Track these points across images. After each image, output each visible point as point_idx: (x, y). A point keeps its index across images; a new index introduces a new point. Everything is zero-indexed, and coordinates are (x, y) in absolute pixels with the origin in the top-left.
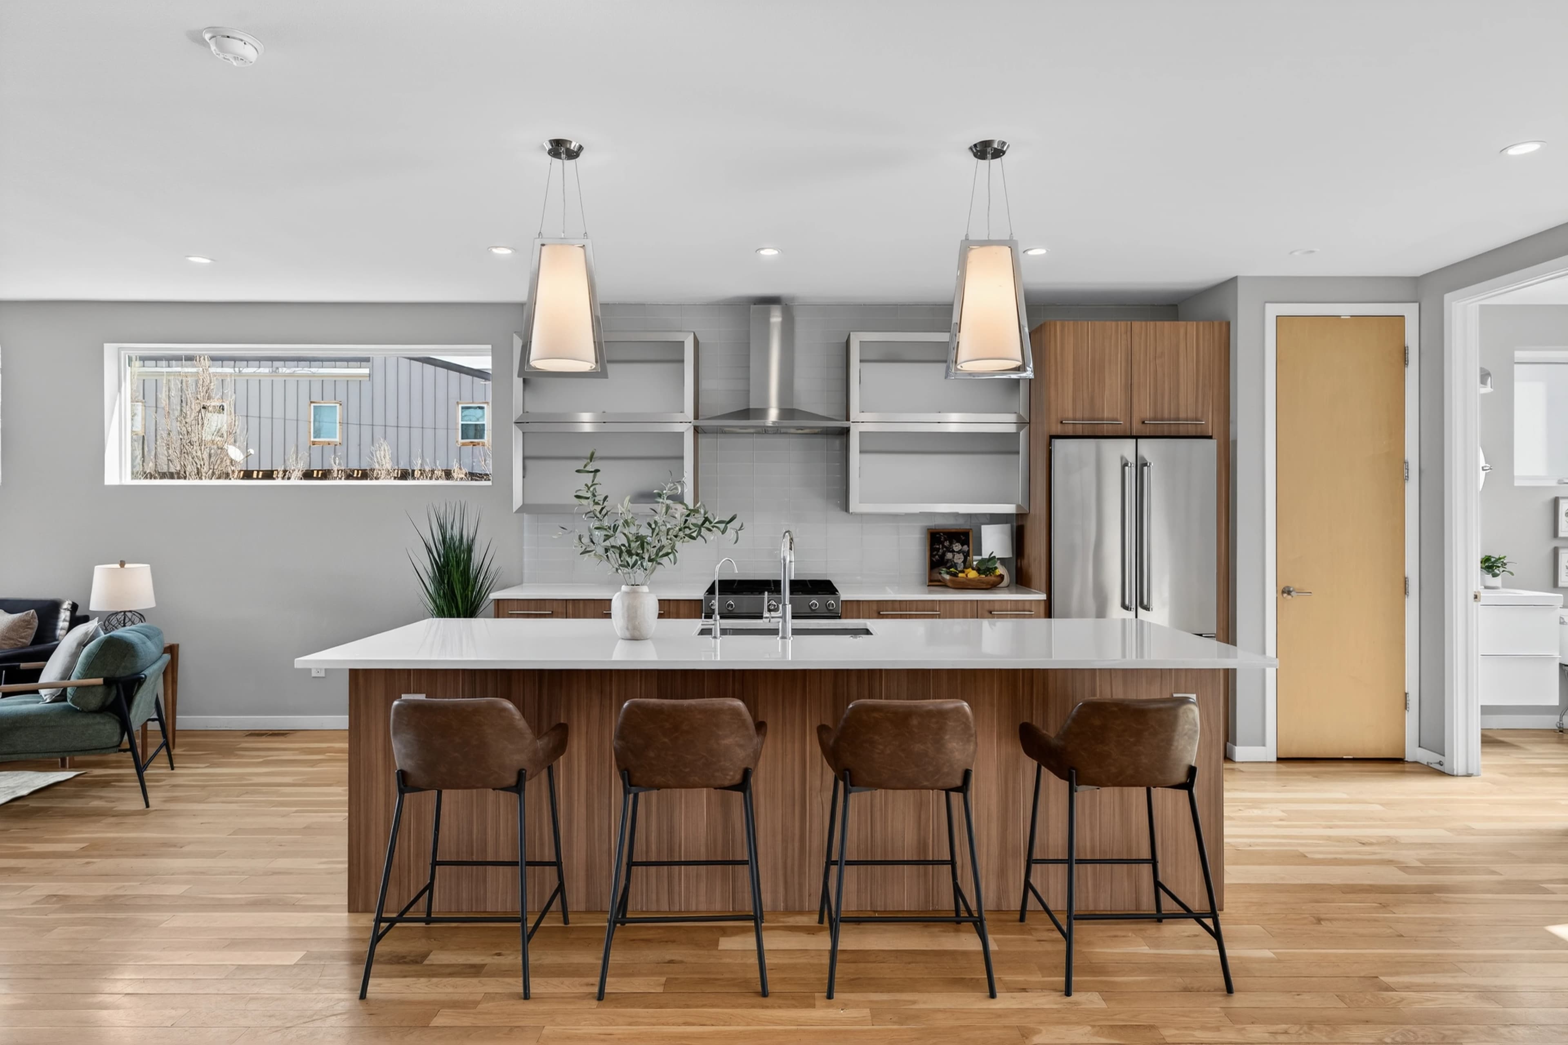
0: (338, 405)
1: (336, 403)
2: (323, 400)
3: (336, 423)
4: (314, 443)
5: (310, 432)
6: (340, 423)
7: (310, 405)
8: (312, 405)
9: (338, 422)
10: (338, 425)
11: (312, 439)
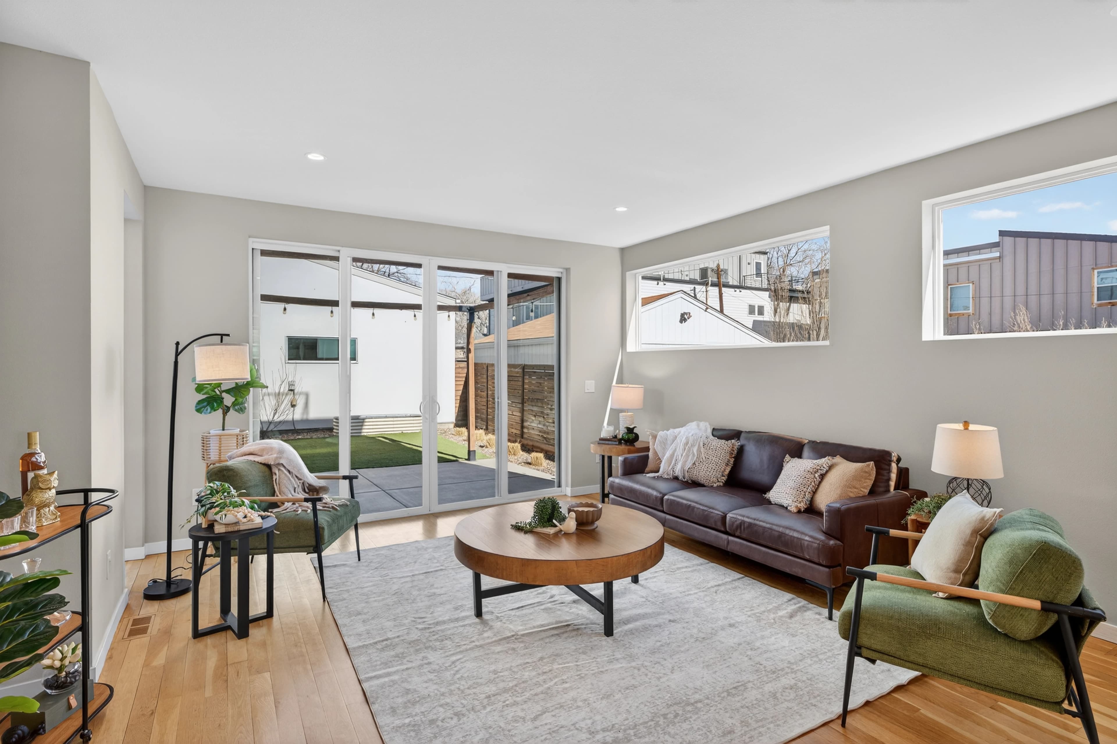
0: (971, 285)
1: (969, 283)
2: (958, 282)
3: (969, 298)
4: (951, 315)
5: (947, 307)
6: (973, 298)
7: (947, 287)
8: (950, 287)
9: (971, 296)
10: (971, 299)
11: (949, 312)
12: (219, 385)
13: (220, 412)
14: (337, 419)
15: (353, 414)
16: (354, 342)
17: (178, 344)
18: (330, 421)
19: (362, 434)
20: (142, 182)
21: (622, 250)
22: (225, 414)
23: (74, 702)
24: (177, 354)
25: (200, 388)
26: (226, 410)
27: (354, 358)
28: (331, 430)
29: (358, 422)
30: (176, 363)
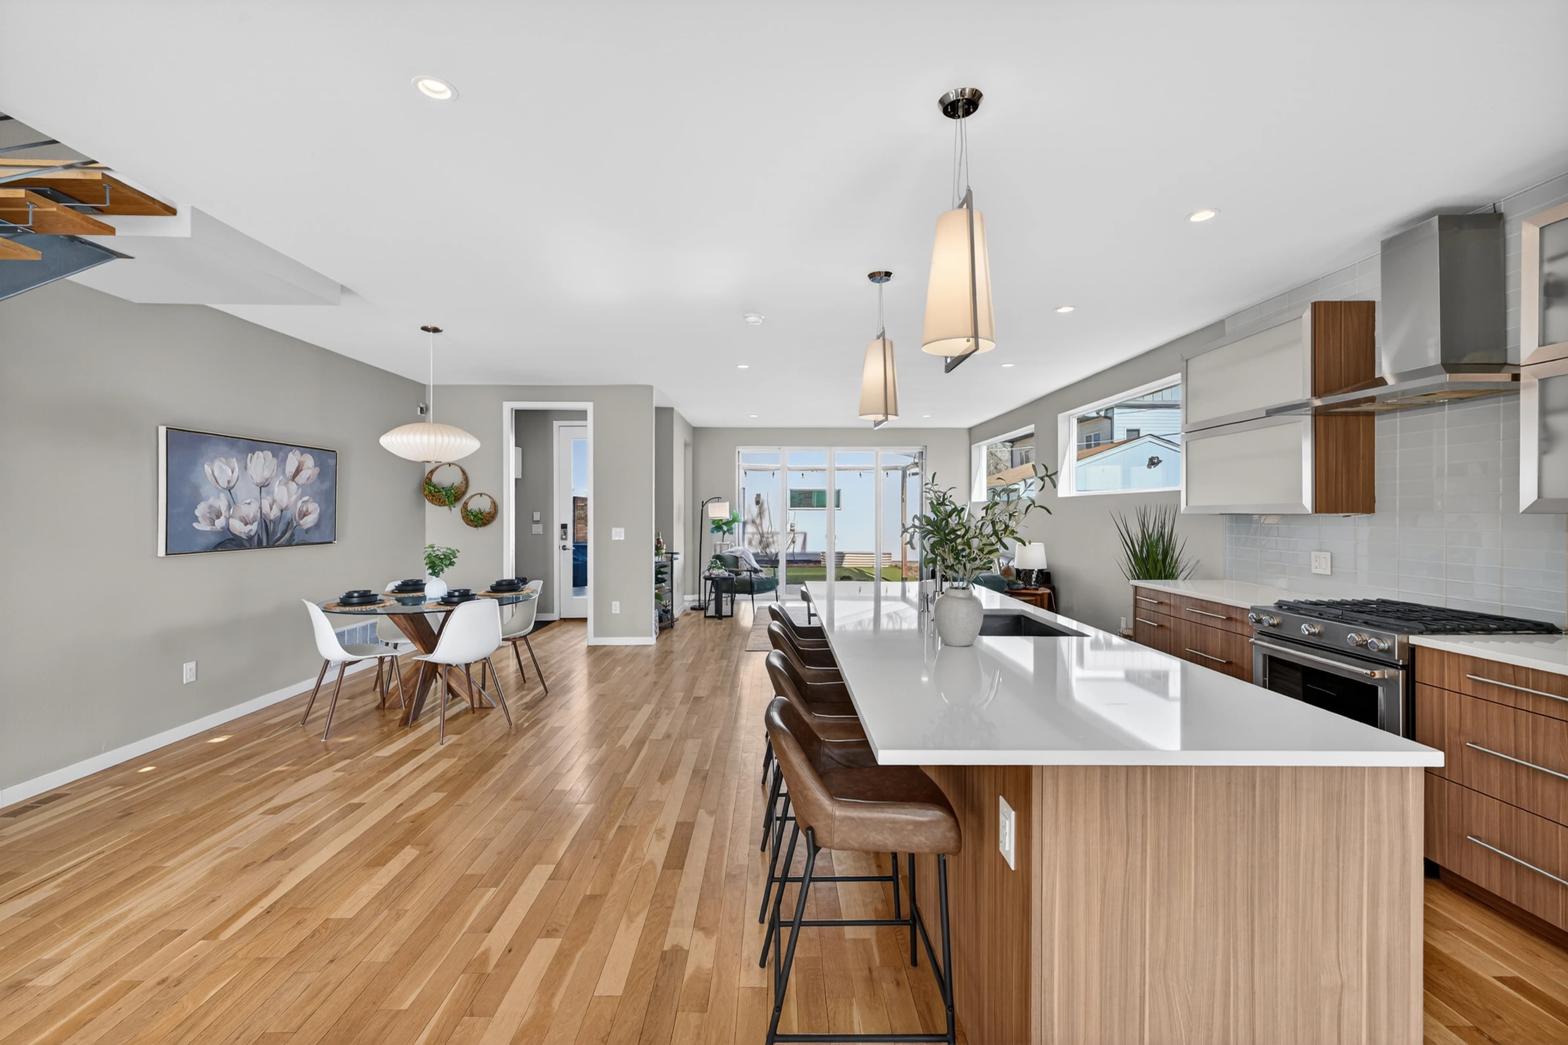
12: (722, 520)
13: (721, 533)
14: (823, 553)
15: (837, 550)
16: (838, 493)
17: (703, 502)
18: (817, 554)
19: (843, 566)
20: (691, 426)
21: (970, 430)
22: (724, 534)
23: (669, 616)
24: (703, 506)
25: (714, 522)
26: (724, 533)
27: (838, 506)
28: (819, 562)
29: (841, 556)
30: (702, 510)
